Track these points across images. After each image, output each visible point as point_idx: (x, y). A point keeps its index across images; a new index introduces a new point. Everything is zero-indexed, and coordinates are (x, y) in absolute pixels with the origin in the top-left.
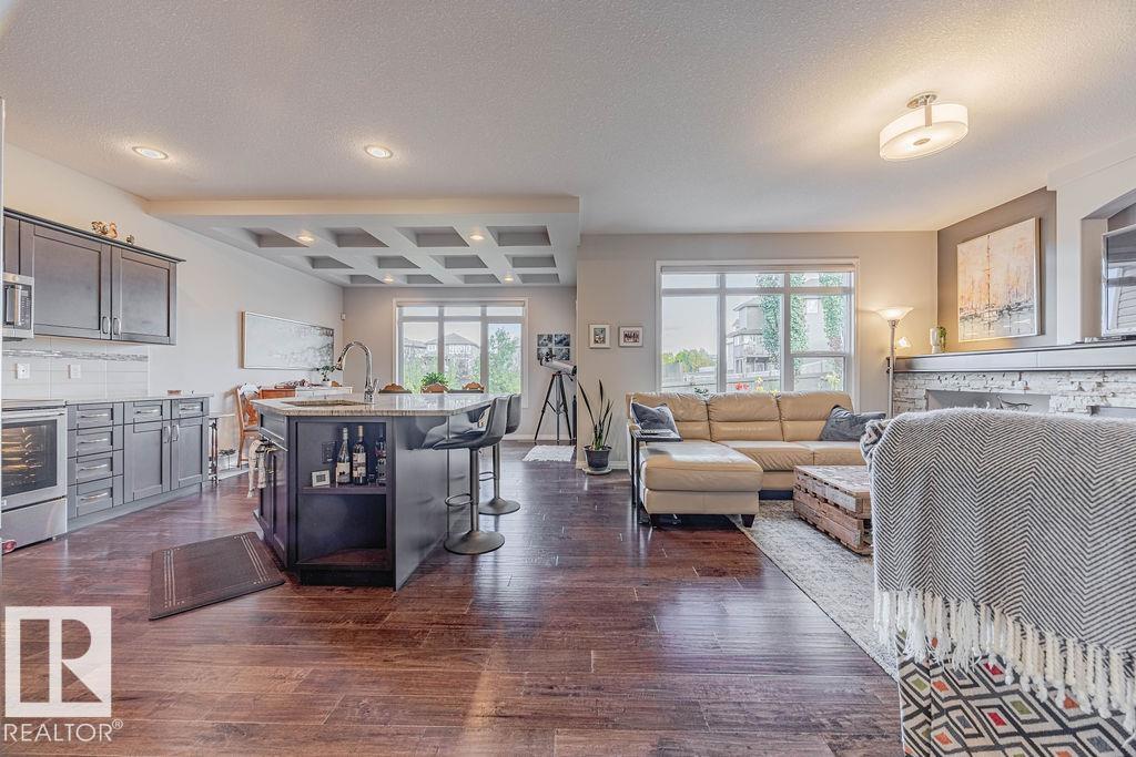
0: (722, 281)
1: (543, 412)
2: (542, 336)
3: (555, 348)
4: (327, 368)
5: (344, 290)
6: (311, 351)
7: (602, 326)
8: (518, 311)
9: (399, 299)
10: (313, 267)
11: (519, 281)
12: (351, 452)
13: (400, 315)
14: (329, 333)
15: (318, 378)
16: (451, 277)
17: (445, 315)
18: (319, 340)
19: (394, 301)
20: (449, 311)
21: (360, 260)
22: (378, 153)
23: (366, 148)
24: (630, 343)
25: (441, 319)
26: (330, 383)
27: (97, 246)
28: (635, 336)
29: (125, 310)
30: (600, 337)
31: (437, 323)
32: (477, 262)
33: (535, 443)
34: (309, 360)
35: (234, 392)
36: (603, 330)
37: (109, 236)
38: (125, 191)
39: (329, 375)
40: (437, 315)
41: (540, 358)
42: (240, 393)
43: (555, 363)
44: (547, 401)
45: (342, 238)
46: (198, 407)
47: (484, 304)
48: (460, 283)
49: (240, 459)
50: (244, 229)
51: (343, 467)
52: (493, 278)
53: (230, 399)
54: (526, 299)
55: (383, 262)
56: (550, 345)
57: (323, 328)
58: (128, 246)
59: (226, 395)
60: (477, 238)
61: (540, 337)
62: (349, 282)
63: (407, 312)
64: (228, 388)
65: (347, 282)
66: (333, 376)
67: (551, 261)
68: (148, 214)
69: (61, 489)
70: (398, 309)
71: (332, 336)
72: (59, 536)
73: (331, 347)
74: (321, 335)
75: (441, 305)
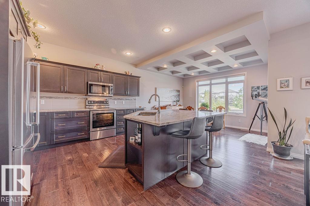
1: (254, 119)
2: (254, 87)
3: (261, 92)
4: (177, 101)
5: (183, 79)
6: (173, 97)
7: (288, 79)
8: (242, 78)
10: (173, 74)
11: (241, 66)
13: (198, 84)
14: (179, 91)
15: (175, 103)
16: (212, 69)
17: (212, 83)
18: (176, 93)
19: (196, 80)
20: (213, 81)
21: (182, 70)
22: (167, 30)
23: (163, 30)
25: (211, 85)
26: (178, 105)
27: (124, 76)
29: (130, 89)
30: (285, 85)
31: (209, 86)
32: (218, 62)
33: (250, 132)
34: (173, 99)
37: (128, 74)
38: (131, 64)
40: (209, 83)
41: (252, 97)
42: (155, 107)
43: (260, 98)
44: (256, 115)
45: (174, 64)
47: (227, 77)
48: (216, 71)
50: (153, 67)
52: (228, 67)
54: (246, 73)
55: (189, 69)
56: (258, 91)
57: (177, 90)
58: (131, 76)
59: (152, 108)
60: (214, 51)
61: (252, 87)
63: (200, 83)
64: (153, 106)
65: (183, 77)
66: (178, 103)
67: (255, 53)
68: (136, 68)
69: (115, 126)
70: (197, 83)
71: (179, 92)
72: (115, 136)
73: (179, 95)
74: (176, 92)
75: (211, 80)
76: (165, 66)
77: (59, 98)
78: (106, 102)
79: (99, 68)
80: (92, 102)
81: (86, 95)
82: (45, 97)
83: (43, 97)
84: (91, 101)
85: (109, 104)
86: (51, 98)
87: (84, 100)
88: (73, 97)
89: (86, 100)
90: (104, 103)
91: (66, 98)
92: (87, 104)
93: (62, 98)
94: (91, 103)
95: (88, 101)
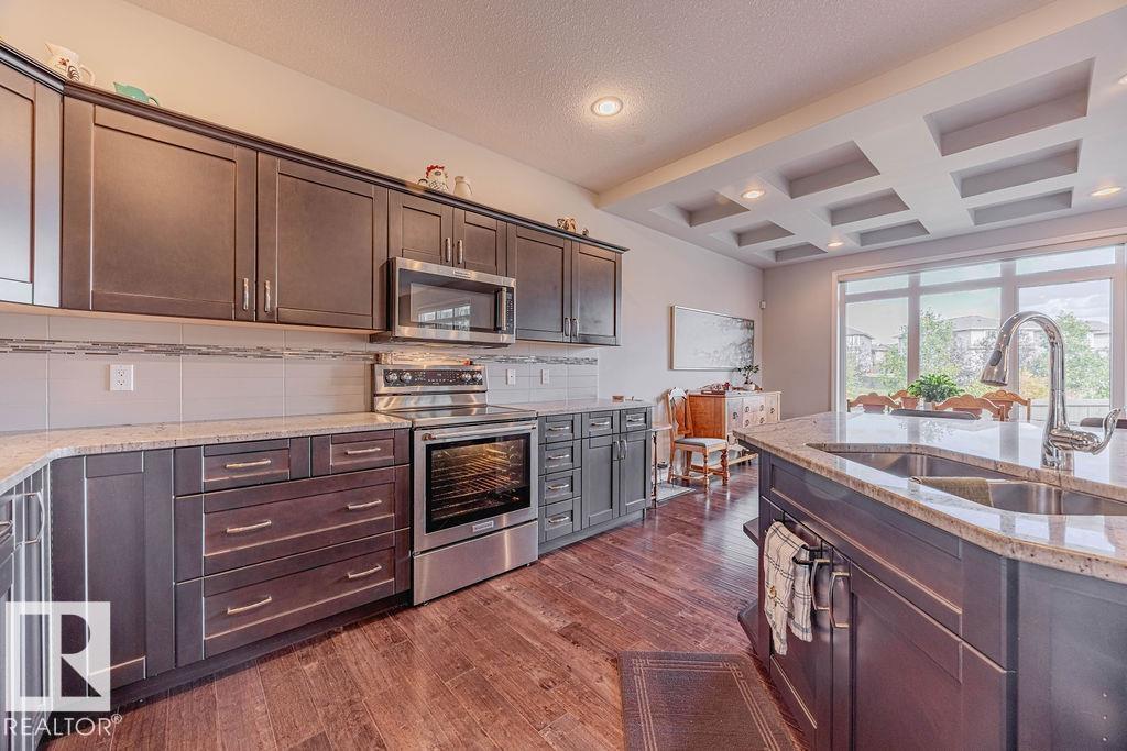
4: (750, 368)
5: (766, 270)
6: (732, 349)
9: (840, 273)
10: (739, 245)
13: (842, 292)
14: (749, 325)
15: (740, 380)
18: (738, 334)
19: (836, 274)
26: (753, 387)
27: (561, 243)
29: (582, 308)
31: (907, 299)
34: (729, 359)
35: (665, 397)
37: (571, 230)
38: (579, 185)
39: (752, 376)
40: (907, 286)
42: (670, 398)
46: (642, 419)
49: (670, 475)
50: (676, 205)
53: (661, 405)
57: (743, 321)
58: (585, 239)
59: (658, 400)
62: (774, 261)
63: (853, 287)
64: (659, 393)
66: (756, 378)
68: (597, 207)
69: (533, 510)
70: (839, 285)
71: (753, 328)
72: (532, 564)
73: (751, 342)
74: (741, 328)
75: (915, 269)
76: (753, 195)
77: (226, 352)
78: (472, 373)
79: (444, 184)
80: (408, 377)
81: (373, 339)
82: (141, 345)
83: (129, 345)
84: (400, 373)
85: (488, 385)
86: (174, 350)
87: (361, 367)
88: (308, 346)
89: (372, 365)
90: (462, 382)
91: (264, 353)
92: (382, 388)
93: (241, 353)
94: (401, 382)
95: (387, 372)
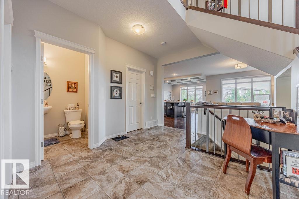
0: (236, 81)
5: (173, 85)
8: (202, 87)
11: (201, 82)
12: (171, 106)
13: (181, 89)
14: (171, 92)
16: (188, 83)
18: (169, 94)
19: (180, 87)
20: (189, 88)
21: (174, 83)
23: (173, 75)
24: (216, 93)
28: (217, 92)
30: (210, 93)
36: (210, 92)
40: (187, 88)
45: (172, 81)
47: (195, 86)
51: (170, 107)
54: (203, 85)
55: (177, 82)
63: (183, 88)
76: (168, 82)
